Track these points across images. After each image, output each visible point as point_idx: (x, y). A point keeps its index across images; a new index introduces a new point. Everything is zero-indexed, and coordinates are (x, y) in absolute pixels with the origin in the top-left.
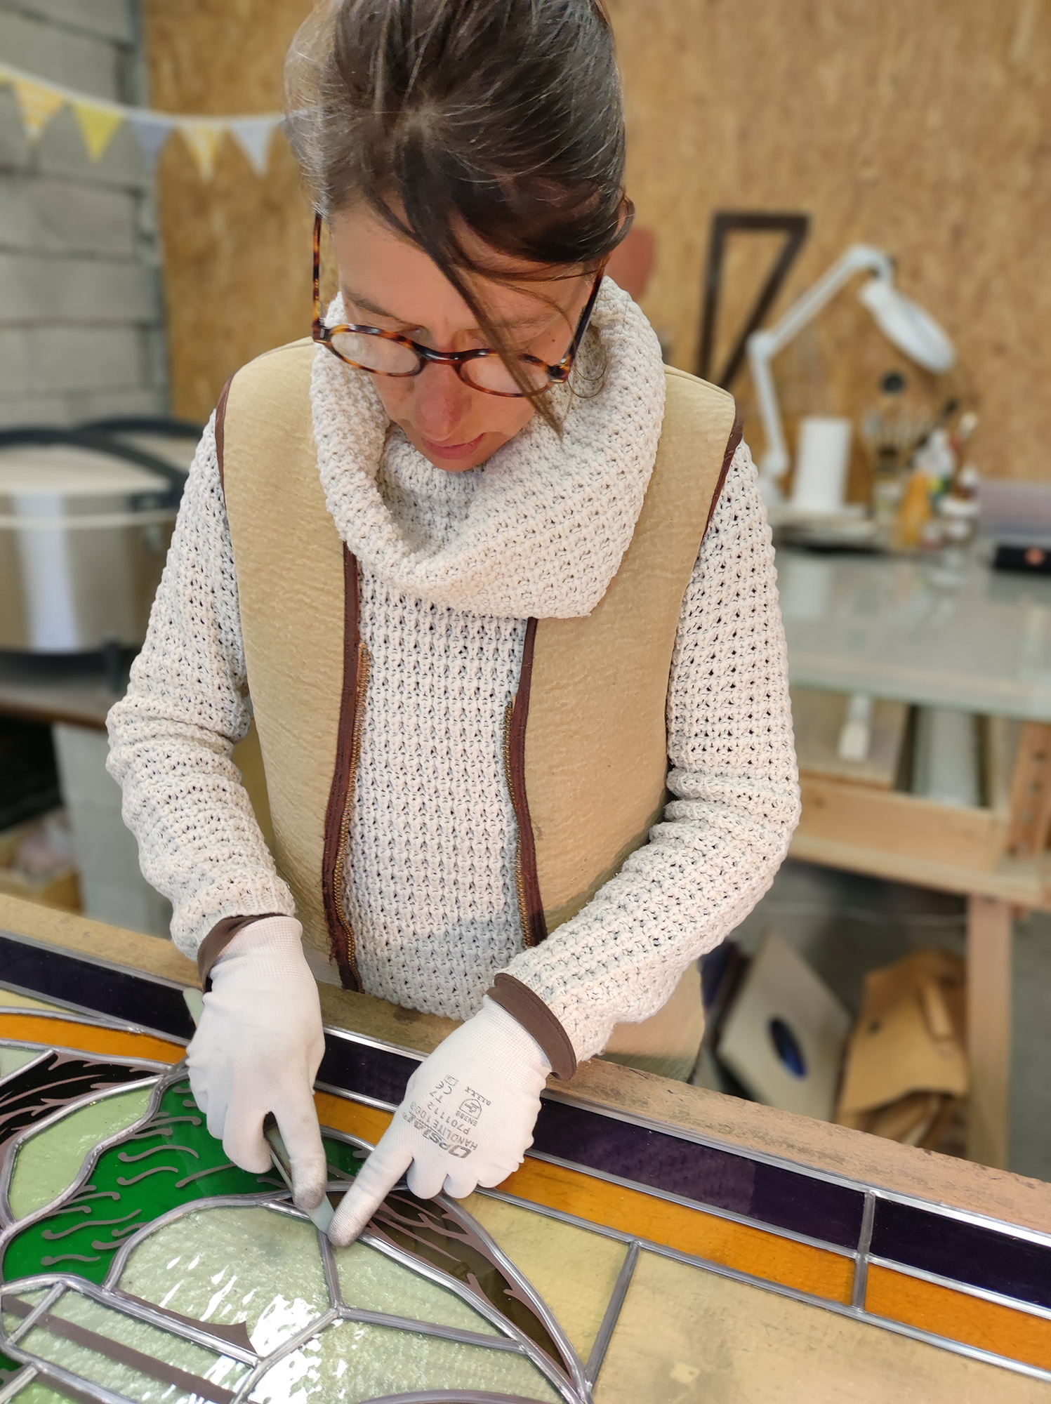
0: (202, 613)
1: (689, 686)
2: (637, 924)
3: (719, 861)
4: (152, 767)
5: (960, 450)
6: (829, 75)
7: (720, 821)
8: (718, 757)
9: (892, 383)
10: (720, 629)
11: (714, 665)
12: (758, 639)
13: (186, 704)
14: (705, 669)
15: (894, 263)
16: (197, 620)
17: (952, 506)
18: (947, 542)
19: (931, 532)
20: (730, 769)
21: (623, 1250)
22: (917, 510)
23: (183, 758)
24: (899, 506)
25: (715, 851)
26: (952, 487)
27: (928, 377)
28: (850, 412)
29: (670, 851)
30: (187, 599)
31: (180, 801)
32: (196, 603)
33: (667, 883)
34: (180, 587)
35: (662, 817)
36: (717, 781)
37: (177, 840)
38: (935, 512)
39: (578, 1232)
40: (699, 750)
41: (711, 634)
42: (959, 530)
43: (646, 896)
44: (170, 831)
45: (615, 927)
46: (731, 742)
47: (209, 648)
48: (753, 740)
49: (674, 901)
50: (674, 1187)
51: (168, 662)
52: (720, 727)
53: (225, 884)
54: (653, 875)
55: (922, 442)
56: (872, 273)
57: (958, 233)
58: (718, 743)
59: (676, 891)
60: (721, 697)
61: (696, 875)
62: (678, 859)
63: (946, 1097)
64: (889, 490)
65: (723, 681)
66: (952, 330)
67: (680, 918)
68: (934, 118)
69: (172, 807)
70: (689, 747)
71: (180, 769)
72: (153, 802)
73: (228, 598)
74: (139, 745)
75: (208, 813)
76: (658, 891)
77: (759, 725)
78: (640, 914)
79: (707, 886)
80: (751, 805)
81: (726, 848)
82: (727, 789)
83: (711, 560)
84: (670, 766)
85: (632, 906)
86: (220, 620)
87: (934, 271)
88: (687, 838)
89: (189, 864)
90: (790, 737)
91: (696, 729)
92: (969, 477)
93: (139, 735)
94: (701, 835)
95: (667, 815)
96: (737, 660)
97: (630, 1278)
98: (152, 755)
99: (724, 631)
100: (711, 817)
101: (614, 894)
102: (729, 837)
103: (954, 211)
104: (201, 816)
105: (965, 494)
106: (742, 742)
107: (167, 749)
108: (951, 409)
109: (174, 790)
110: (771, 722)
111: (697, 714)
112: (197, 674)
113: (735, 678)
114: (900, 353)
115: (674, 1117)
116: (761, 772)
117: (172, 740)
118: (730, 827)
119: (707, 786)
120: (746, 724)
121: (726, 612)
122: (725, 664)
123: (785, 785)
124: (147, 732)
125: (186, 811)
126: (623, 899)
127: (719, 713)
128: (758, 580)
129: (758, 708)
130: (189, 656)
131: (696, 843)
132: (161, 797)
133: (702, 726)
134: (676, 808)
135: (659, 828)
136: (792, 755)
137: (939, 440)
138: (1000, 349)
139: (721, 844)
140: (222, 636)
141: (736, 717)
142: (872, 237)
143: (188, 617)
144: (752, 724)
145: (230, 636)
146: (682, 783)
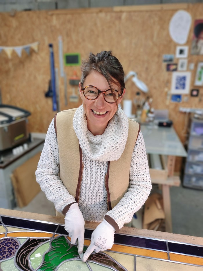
0: (52, 155)
1: (133, 168)
2: (128, 206)
3: (140, 195)
4: (46, 181)
5: (150, 105)
6: (124, 42)
7: (140, 188)
8: (138, 179)
9: (138, 94)
10: (138, 159)
11: (137, 165)
12: (144, 160)
13: (50, 169)
14: (135, 165)
15: (137, 74)
16: (51, 156)
17: (150, 115)
18: (150, 121)
19: (147, 120)
20: (140, 181)
21: (134, 257)
22: (144, 116)
23: (51, 178)
24: (141, 115)
25: (140, 193)
26: (149, 111)
27: (144, 93)
28: (131, 99)
29: (132, 194)
30: (49, 153)
31: (52, 186)
32: (51, 153)
33: (133, 199)
34: (48, 151)
35: (129, 187)
36: (139, 182)
37: (54, 193)
38: (147, 116)
39: (126, 255)
40: (135, 178)
41: (136, 160)
42: (151, 119)
43: (129, 201)
44: (52, 191)
45: (125, 207)
46: (141, 177)
47: (53, 161)
48: (144, 176)
49: (134, 202)
50: (138, 246)
51: (46, 163)
52: (138, 174)
53: (65, 200)
54: (130, 197)
55: (144, 104)
56: (133, 76)
57: (147, 69)
58: (138, 177)
59: (134, 200)
60: (138, 170)
61: (137, 197)
62: (134, 195)
63: (162, 219)
64: (139, 112)
65: (139, 167)
66: (147, 85)
67: (135, 205)
68: (142, 50)
69: (51, 187)
70: (134, 178)
71: (51, 180)
72: (48, 187)
73: (56, 152)
74: (43, 177)
75: (58, 187)
76: (131, 200)
77: (144, 174)
78: (129, 204)
79: (139, 199)
80: (144, 186)
81: (141, 193)
82: (140, 184)
83: (135, 149)
84: (130, 180)
85: (127, 203)
86: (55, 156)
87: (144, 75)
88: (135, 191)
89: (57, 197)
90: (149, 175)
91: (135, 175)
92: (152, 110)
93: (42, 175)
94: (137, 191)
95: (130, 187)
96: (141, 164)
97: (136, 261)
98: (46, 178)
99: (138, 160)
100: (138, 188)
101: (124, 201)
102: (141, 191)
103: (146, 65)
104: (57, 188)
105: (152, 113)
106: (142, 176)
107: (48, 177)
108: (148, 98)
109: (51, 184)
110: (146, 173)
111: (135, 172)
112: (51, 165)
113: (140, 167)
114: (138, 89)
115: (135, 234)
116: (145, 181)
117: (48, 175)
118: (142, 189)
119: (137, 183)
120: (142, 174)
121: (139, 157)
122: (139, 165)
123: (149, 183)
124: (44, 175)
125: (54, 187)
126: (126, 202)
127: (138, 172)
128: (143, 151)
129: (144, 171)
130: (50, 162)
131: (137, 192)
132: (49, 186)
133: (135, 174)
134: (132, 186)
135: (129, 189)
136: (150, 178)
137: (147, 104)
138: (155, 88)
139: (141, 192)
140: (55, 158)
141: (141, 173)
142: (133, 70)
143: (49, 156)
144: (144, 173)
145: (56, 158)
146: (133, 183)
